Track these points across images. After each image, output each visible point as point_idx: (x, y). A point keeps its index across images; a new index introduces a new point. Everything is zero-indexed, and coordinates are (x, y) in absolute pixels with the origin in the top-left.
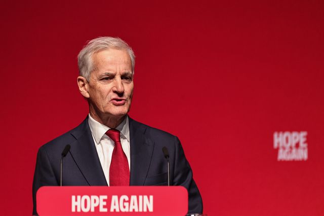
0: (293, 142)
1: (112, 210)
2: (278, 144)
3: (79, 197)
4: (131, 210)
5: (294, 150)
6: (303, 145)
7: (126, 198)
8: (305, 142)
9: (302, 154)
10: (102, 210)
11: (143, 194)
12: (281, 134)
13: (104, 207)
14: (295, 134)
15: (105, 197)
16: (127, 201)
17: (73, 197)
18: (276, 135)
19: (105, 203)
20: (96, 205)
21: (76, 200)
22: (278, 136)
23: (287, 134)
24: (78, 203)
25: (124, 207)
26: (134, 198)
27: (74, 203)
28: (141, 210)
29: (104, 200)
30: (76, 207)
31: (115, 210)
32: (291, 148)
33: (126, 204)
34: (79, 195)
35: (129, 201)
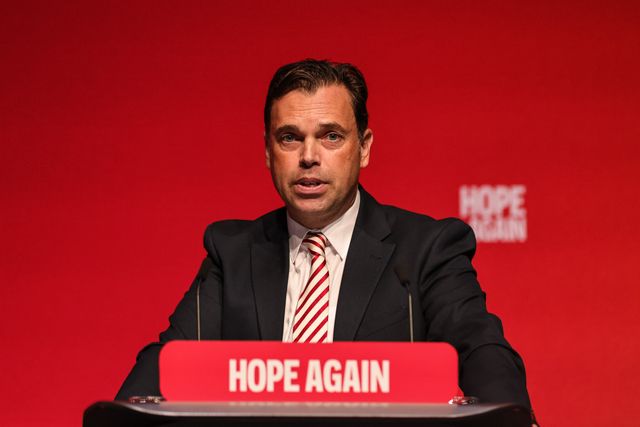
0: (497, 206)
1: (308, 389)
2: (469, 209)
3: (243, 363)
4: (346, 389)
5: (500, 223)
6: (517, 212)
7: (337, 365)
8: (521, 207)
9: (515, 230)
10: (289, 388)
11: (370, 358)
12: (474, 191)
13: (294, 382)
14: (501, 190)
15: (296, 363)
16: (338, 372)
17: (233, 363)
18: (464, 192)
19: (295, 375)
20: (278, 378)
21: (238, 369)
22: (469, 194)
23: (486, 190)
24: (242, 375)
25: (333, 383)
26: (351, 365)
27: (233, 375)
28: (365, 389)
29: (293, 369)
30: (238, 381)
31: (314, 388)
32: (494, 217)
33: (337, 377)
34: (243, 358)
35: (342, 372)
